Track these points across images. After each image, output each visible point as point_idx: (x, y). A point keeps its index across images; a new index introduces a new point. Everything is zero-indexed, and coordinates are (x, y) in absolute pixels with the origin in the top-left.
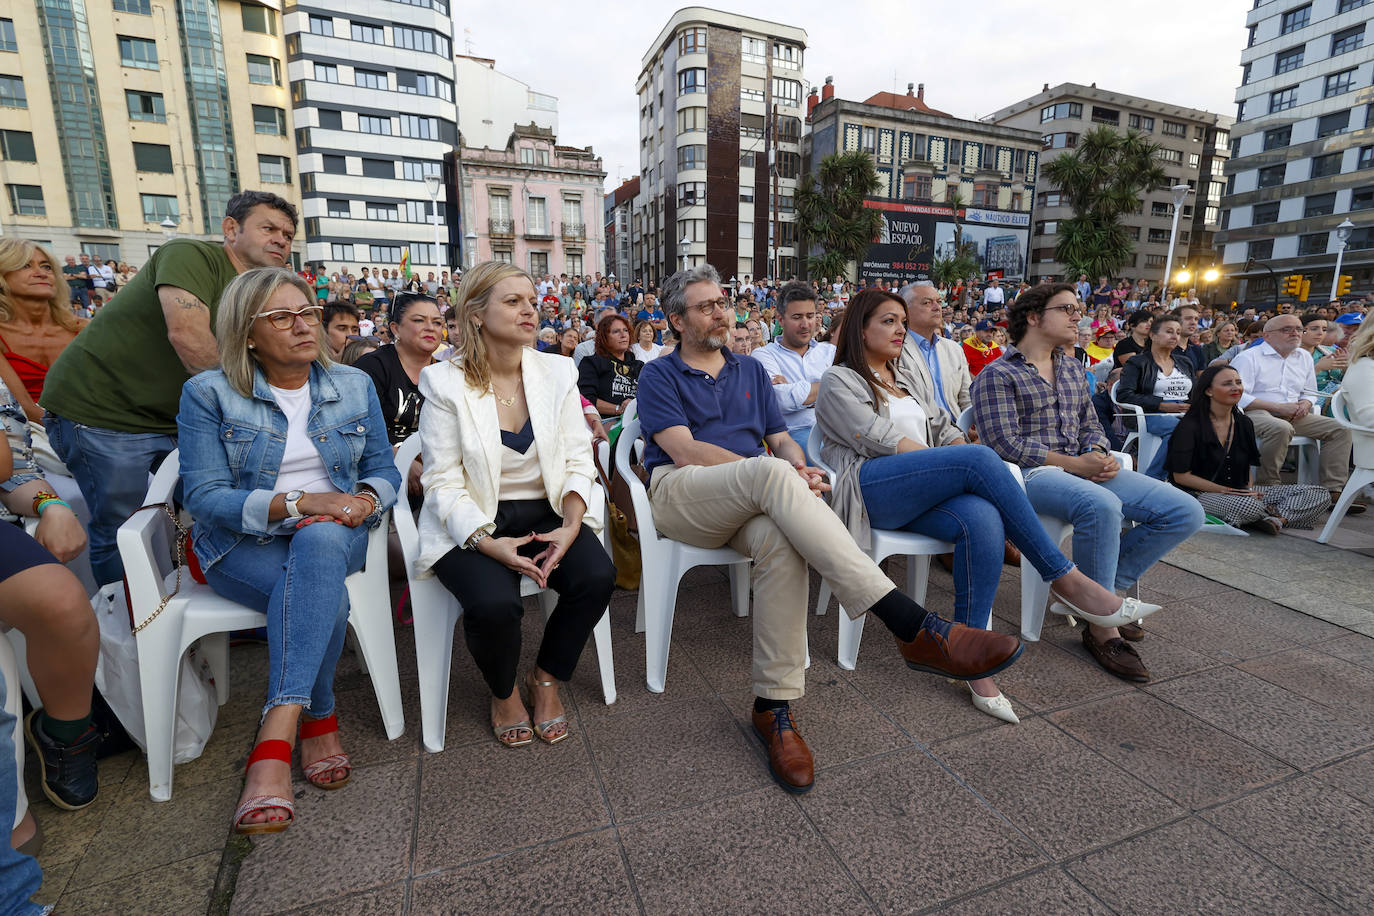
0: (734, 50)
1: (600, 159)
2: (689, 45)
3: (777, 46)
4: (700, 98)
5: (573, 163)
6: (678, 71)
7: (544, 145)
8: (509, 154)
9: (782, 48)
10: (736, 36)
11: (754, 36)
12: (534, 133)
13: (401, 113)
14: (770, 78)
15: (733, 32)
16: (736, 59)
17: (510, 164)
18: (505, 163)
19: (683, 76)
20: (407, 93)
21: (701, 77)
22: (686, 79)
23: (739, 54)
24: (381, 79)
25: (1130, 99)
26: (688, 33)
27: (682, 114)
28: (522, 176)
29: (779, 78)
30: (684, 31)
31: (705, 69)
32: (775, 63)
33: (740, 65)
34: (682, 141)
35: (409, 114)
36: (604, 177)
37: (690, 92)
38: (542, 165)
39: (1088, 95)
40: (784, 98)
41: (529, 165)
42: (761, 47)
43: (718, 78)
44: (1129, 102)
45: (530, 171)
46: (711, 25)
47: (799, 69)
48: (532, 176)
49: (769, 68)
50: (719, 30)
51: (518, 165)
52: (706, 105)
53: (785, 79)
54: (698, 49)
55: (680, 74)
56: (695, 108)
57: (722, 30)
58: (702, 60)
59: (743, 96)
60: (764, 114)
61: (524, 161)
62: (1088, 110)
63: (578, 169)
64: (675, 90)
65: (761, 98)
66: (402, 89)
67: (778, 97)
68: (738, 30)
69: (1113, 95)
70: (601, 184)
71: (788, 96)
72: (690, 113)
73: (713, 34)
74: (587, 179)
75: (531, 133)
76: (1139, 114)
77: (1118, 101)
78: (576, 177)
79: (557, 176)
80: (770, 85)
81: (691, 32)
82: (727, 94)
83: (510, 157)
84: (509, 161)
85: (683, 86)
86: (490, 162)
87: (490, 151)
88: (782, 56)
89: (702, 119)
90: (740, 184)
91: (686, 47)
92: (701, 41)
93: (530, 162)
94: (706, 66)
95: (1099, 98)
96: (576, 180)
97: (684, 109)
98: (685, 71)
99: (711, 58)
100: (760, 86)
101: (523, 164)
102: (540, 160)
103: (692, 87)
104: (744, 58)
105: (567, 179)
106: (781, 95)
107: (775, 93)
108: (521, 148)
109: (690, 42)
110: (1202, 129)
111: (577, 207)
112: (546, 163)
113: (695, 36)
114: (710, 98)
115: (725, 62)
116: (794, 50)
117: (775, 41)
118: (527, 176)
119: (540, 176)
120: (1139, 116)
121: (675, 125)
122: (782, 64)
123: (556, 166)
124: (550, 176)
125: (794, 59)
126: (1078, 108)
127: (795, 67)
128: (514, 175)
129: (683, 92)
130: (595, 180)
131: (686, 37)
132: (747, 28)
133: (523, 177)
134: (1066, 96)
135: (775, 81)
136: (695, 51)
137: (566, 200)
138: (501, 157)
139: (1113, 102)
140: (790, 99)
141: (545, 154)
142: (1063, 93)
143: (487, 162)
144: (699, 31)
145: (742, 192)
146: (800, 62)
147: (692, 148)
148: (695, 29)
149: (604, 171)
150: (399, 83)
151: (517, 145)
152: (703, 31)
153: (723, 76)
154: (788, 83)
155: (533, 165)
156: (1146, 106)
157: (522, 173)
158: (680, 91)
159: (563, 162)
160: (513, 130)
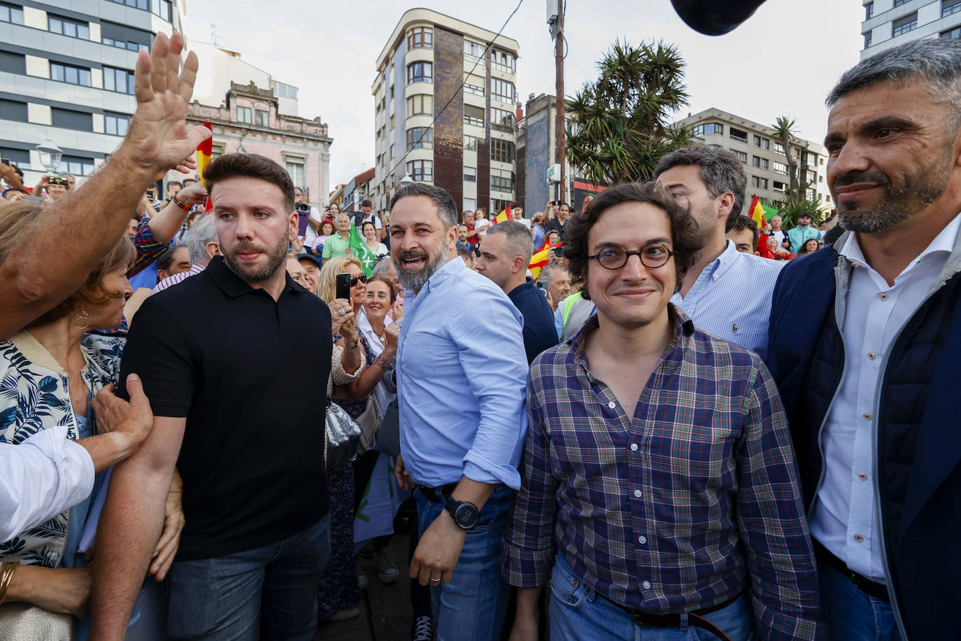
0: (458, 50)
1: (325, 126)
2: (416, 42)
3: (494, 52)
4: (428, 87)
5: (297, 127)
6: (407, 63)
7: (263, 106)
8: (223, 111)
9: (499, 54)
10: (459, 38)
11: (475, 41)
12: (252, 92)
13: (104, 66)
14: (489, 78)
15: (456, 36)
16: (459, 57)
17: (224, 121)
18: (219, 119)
19: (412, 69)
20: (114, 46)
21: (428, 70)
22: (415, 70)
23: (462, 53)
24: (81, 29)
25: (754, 125)
26: (416, 31)
27: (411, 101)
28: (238, 134)
29: (496, 79)
30: (413, 29)
31: (431, 63)
32: (493, 65)
33: (463, 64)
34: (411, 124)
35: (115, 68)
36: (330, 143)
37: (417, 81)
38: (262, 126)
39: (727, 119)
40: (501, 95)
41: (246, 124)
42: (480, 51)
43: (443, 72)
44: (754, 126)
45: (248, 130)
46: (437, 26)
47: (513, 73)
48: (249, 136)
49: (488, 70)
50: (443, 32)
51: (234, 123)
52: (432, 93)
53: (502, 80)
54: (425, 45)
55: (409, 67)
56: (422, 95)
57: (446, 32)
58: (428, 54)
59: (465, 89)
60: (484, 106)
61: (241, 119)
62: (727, 129)
63: (302, 132)
64: (404, 80)
65: (481, 94)
66: (107, 41)
67: (496, 94)
68: (461, 34)
69: (744, 121)
70: (327, 150)
71: (504, 94)
72: (417, 100)
73: (438, 34)
74: (311, 144)
75: (249, 92)
76: (759, 135)
77: (746, 125)
78: (299, 141)
79: (278, 138)
80: (488, 84)
81: (419, 31)
82: (452, 86)
83: (224, 115)
84: (223, 118)
85: (411, 76)
86: (199, 117)
87: (201, 106)
88: (499, 61)
89: (429, 105)
90: (464, 164)
91: (414, 44)
92: (427, 39)
93: (248, 121)
94: (432, 59)
95: (734, 121)
96: (299, 143)
97: (412, 97)
98: (413, 64)
99: (437, 54)
100: (480, 83)
101: (238, 123)
102: (259, 120)
103: (420, 77)
104: (465, 58)
105: (289, 142)
106: (499, 92)
107: (493, 90)
108: (238, 106)
109: (418, 39)
110: (798, 151)
111: (300, 170)
112: (266, 123)
113: (422, 34)
114: (437, 88)
115: (449, 59)
116: (509, 57)
117: (492, 48)
118: (244, 135)
119: (259, 136)
120: (759, 138)
121: (404, 110)
122: (499, 67)
123: (277, 128)
124: (270, 137)
125: (509, 65)
126: (720, 127)
127: (509, 71)
128: (228, 132)
129: (411, 82)
130: (320, 145)
131: (414, 35)
132: (469, 33)
133: (240, 136)
134: (712, 118)
135: (493, 81)
136: (422, 46)
137: (288, 163)
138: (214, 114)
139: (744, 125)
140: (506, 97)
141: (265, 115)
142: (710, 115)
143: (195, 116)
144: (425, 30)
145: (466, 172)
146: (513, 68)
147: (420, 130)
148: (423, 28)
149: (329, 136)
150: (104, 35)
151: (232, 104)
152: (430, 31)
153: (448, 71)
154: (504, 84)
155: (250, 125)
156: (765, 130)
157: (238, 131)
158: (409, 81)
159: (284, 125)
160: (230, 88)
